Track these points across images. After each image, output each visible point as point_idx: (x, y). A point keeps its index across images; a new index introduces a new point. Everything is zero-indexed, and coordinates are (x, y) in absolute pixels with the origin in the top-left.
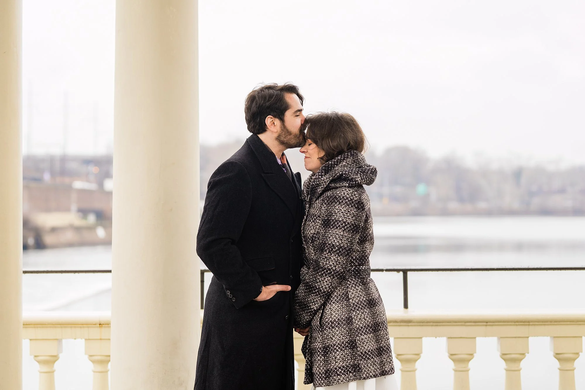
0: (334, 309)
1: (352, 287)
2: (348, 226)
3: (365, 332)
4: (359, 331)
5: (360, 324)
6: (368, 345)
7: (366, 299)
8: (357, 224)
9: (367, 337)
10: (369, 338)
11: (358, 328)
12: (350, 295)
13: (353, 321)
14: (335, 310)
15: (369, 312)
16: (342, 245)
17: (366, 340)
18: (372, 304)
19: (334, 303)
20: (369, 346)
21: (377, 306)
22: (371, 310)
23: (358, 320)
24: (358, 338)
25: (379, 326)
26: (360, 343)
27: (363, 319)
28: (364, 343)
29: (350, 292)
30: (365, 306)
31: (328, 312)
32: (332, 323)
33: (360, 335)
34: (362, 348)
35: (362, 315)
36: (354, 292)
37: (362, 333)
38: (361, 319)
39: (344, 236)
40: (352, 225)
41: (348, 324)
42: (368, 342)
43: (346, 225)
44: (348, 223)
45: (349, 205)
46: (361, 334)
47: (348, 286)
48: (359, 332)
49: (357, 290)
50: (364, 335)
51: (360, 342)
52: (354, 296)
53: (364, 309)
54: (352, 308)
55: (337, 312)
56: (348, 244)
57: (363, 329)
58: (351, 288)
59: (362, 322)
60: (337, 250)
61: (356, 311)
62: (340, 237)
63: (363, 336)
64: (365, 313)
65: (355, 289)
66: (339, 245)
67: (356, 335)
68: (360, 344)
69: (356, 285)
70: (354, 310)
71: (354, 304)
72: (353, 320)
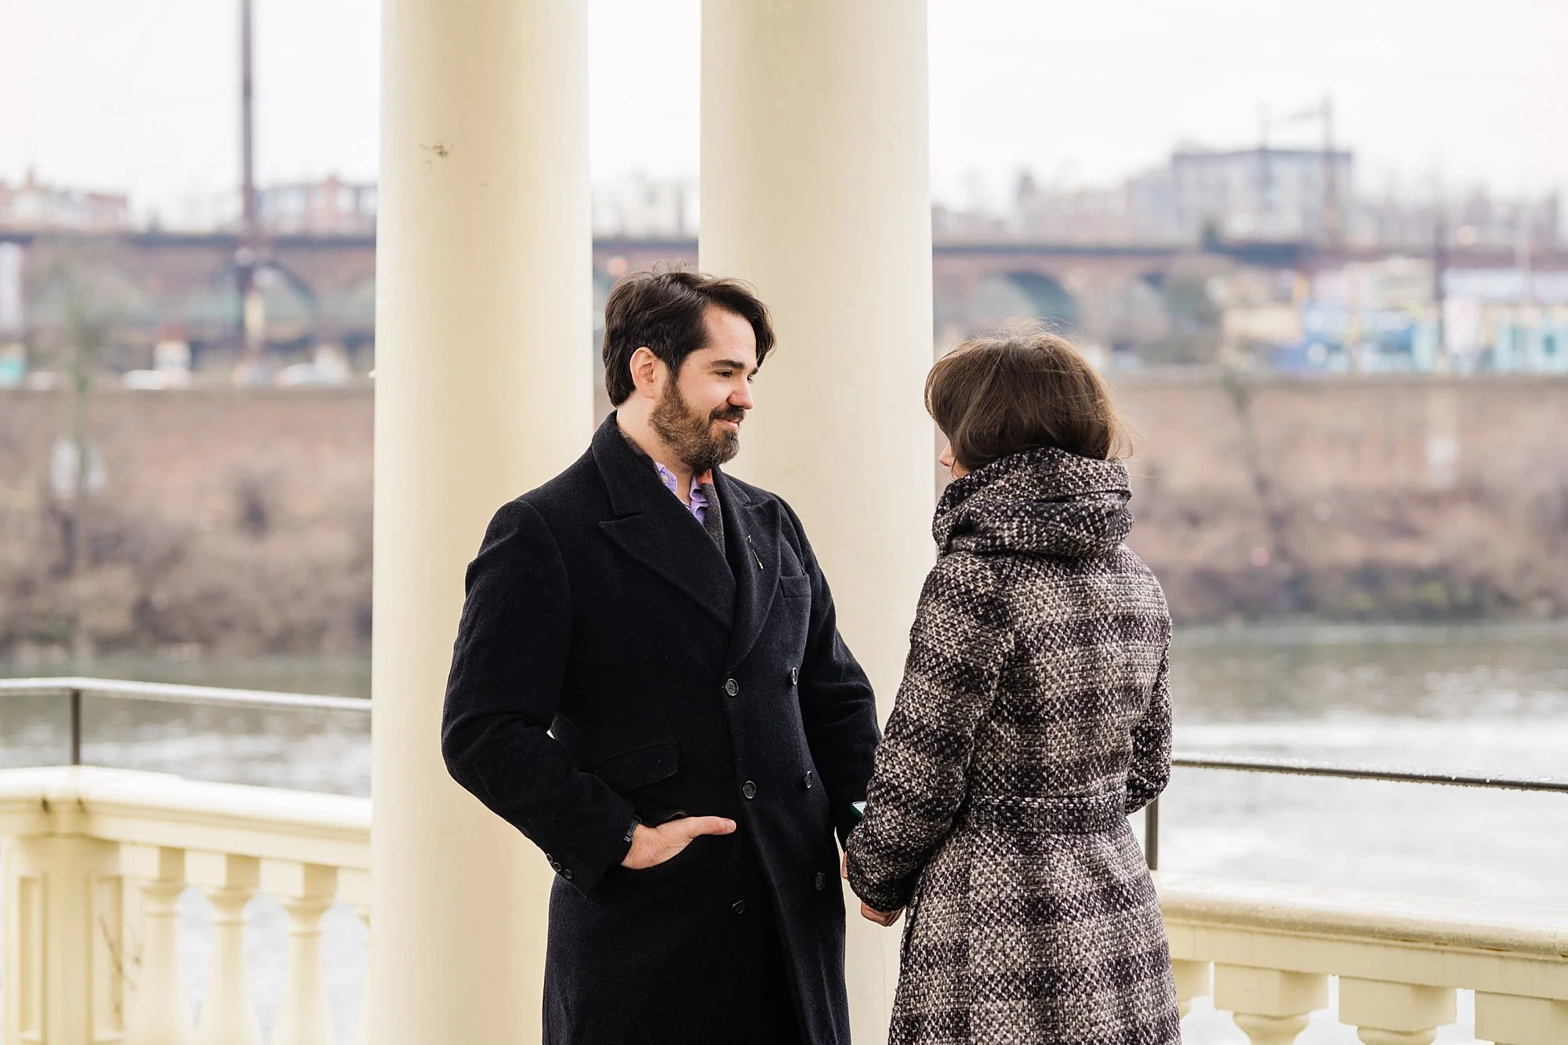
0: (934, 913)
1: (983, 854)
2: (944, 668)
3: (1003, 990)
4: (981, 987)
5: (989, 965)
6: (1005, 1032)
7: (1022, 897)
8: (971, 665)
9: (1005, 1009)
10: (1011, 1011)
11: (980, 977)
12: (972, 878)
13: (969, 955)
14: (936, 916)
15: (1022, 936)
17: (1000, 1015)
18: (1041, 914)
19: (936, 893)
20: (1008, 1035)
21: (1060, 919)
22: (1035, 930)
23: (984, 953)
24: (977, 1008)
25: (1059, 979)
26: (978, 1022)
27: (1000, 953)
28: (991, 1023)
29: (975, 867)
30: (1013, 916)
31: (921, 918)
33: (983, 1000)
34: (984, 1037)
35: (998, 941)
36: (985, 869)
37: (991, 992)
38: (993, 952)
39: (930, 696)
40: (957, 665)
41: (957, 963)
42: (1007, 1022)
43: (938, 665)
44: (946, 660)
45: (956, 607)
46: (987, 997)
47: (974, 849)
48: (982, 990)
49: (997, 865)
50: (995, 1002)
51: (979, 1019)
52: (984, 880)
53: (1009, 924)
54: (972, 915)
57: (996, 982)
58: (982, 857)
59: (995, 962)
61: (982, 926)
63: (991, 1003)
64: (1007, 936)
65: (991, 862)
66: (918, 720)
67: (972, 996)
68: (979, 1025)
69: (996, 850)
70: (977, 924)
71: (979, 904)
72: (971, 951)
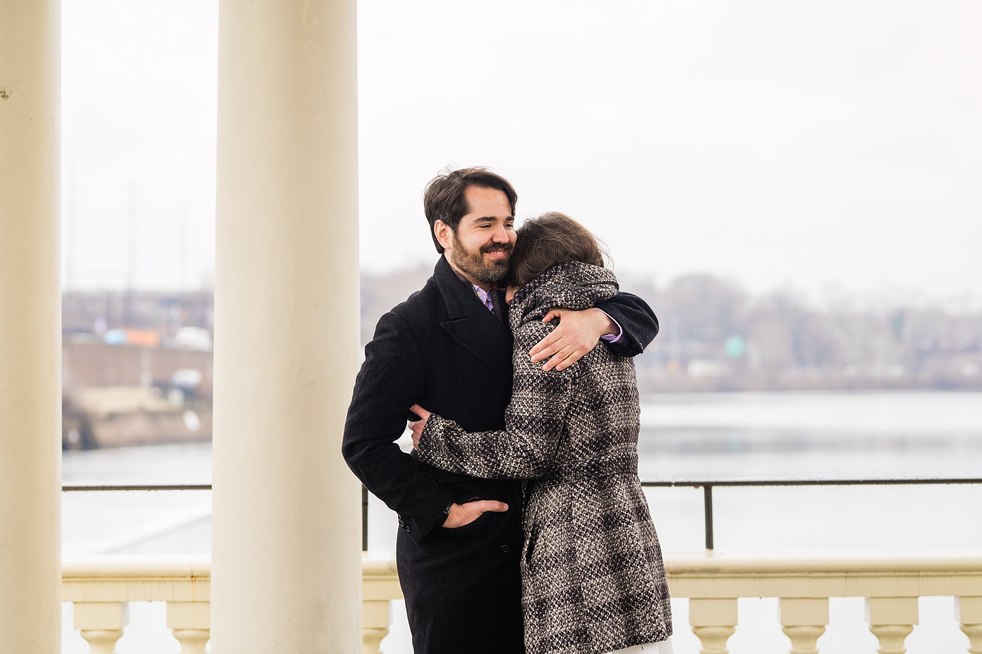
0: (549, 537)
1: (579, 497)
2: (538, 382)
3: (598, 572)
4: (586, 572)
5: (588, 559)
6: (602, 596)
7: (602, 515)
8: (553, 376)
9: (600, 582)
10: (604, 583)
11: (585, 566)
12: (573, 512)
13: (576, 556)
14: (551, 538)
15: (603, 538)
16: (534, 416)
17: (598, 586)
18: (610, 524)
19: (548, 526)
20: (604, 597)
22: (608, 533)
23: (585, 552)
24: (585, 584)
25: (623, 559)
26: (587, 592)
27: (594, 551)
28: (595, 592)
29: (575, 506)
30: (599, 528)
31: (540, 542)
32: (548, 560)
33: (588, 579)
34: (592, 600)
35: (592, 543)
36: (581, 506)
37: (592, 574)
38: (590, 551)
39: (534, 400)
41: (570, 562)
42: (602, 589)
46: (590, 577)
47: (573, 495)
48: (587, 574)
49: (587, 502)
50: (595, 579)
51: (588, 590)
52: (580, 513)
53: (597, 532)
54: (576, 533)
55: (554, 541)
56: (543, 413)
57: (593, 568)
58: (578, 500)
59: (591, 556)
60: (528, 425)
61: (582, 538)
62: (528, 402)
63: (593, 580)
64: (596, 540)
65: (584, 501)
66: (529, 416)
67: (581, 579)
68: (588, 594)
69: (586, 493)
70: (579, 537)
72: (577, 553)
